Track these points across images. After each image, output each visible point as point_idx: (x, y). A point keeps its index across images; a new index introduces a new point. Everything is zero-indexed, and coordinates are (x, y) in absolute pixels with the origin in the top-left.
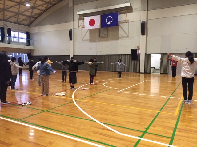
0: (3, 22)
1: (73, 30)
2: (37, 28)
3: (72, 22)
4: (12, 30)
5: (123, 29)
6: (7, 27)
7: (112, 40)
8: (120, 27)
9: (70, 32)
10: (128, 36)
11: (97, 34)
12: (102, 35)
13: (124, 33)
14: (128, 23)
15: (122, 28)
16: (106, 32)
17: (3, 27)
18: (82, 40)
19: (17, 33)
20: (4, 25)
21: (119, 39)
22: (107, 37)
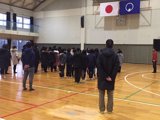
0: (9, 6)
1: (85, 16)
2: (42, 13)
3: (85, 8)
4: (17, 15)
5: (145, 17)
6: (13, 12)
7: (131, 28)
8: (140, 15)
9: (82, 19)
10: (150, 25)
11: (114, 22)
12: (120, 23)
13: (145, 21)
14: (150, 11)
15: (143, 16)
16: (125, 20)
17: (9, 12)
18: (96, 27)
19: (22, 18)
20: (10, 10)
21: (140, 28)
22: (126, 25)
